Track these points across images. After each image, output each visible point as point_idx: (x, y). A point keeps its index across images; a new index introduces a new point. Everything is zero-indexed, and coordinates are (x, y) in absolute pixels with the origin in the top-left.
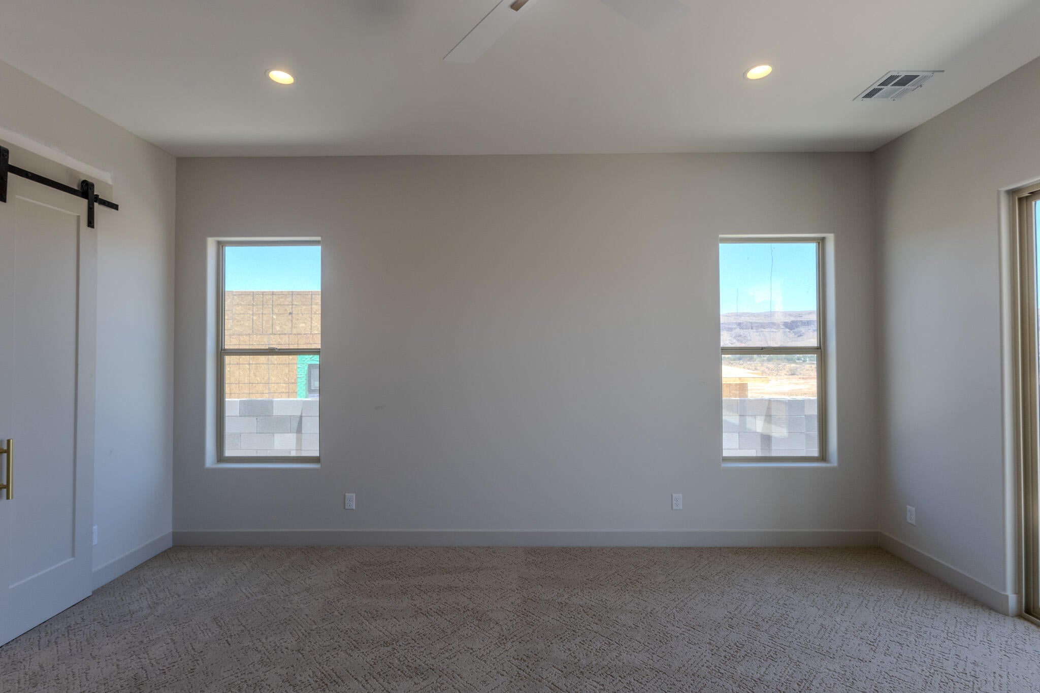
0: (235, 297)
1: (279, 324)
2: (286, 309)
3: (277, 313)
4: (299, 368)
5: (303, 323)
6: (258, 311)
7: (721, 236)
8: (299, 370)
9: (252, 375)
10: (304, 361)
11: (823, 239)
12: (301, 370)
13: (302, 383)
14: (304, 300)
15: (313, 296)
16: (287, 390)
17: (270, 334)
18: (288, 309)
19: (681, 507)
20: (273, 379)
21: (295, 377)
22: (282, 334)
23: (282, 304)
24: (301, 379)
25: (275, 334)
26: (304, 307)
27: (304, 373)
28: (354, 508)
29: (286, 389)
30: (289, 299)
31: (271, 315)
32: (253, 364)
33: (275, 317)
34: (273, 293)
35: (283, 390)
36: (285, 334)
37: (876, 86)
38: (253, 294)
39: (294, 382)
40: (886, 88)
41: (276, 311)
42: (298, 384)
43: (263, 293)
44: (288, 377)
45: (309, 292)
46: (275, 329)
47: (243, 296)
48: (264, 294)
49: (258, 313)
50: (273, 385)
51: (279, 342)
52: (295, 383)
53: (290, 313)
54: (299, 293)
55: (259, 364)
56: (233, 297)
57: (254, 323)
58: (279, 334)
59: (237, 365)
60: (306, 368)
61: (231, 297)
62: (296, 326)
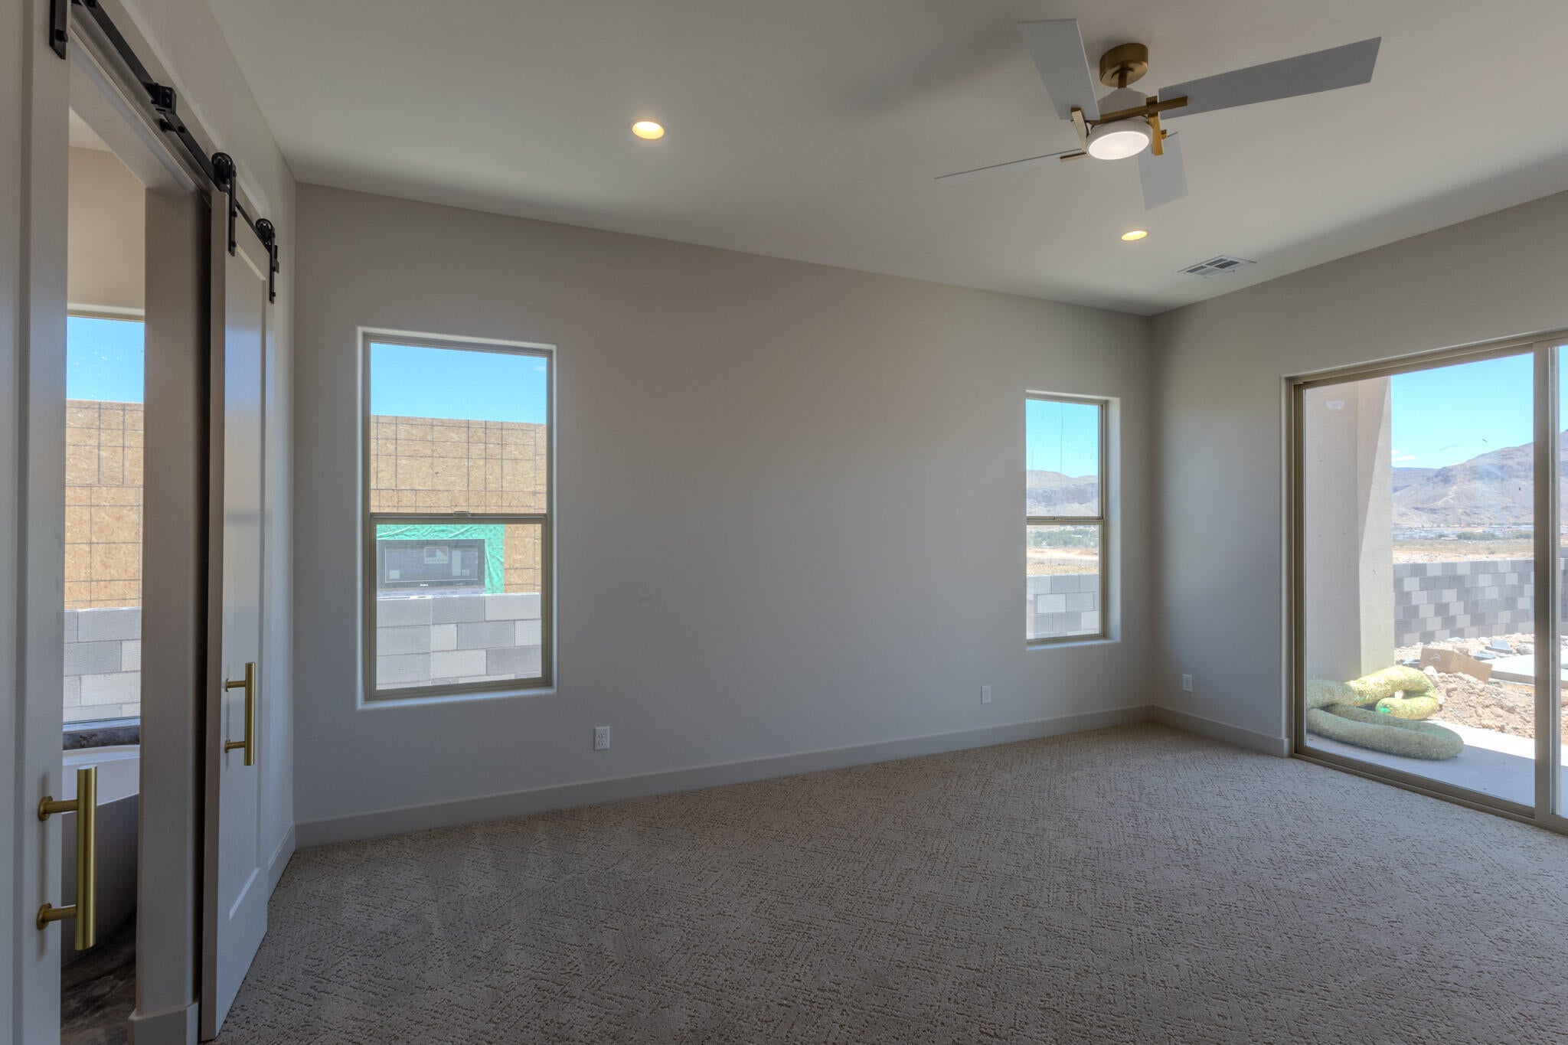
7: (1028, 391)
11: (1107, 402)
19: (989, 700)
28: (608, 747)
37: (1203, 265)
40: (1209, 267)
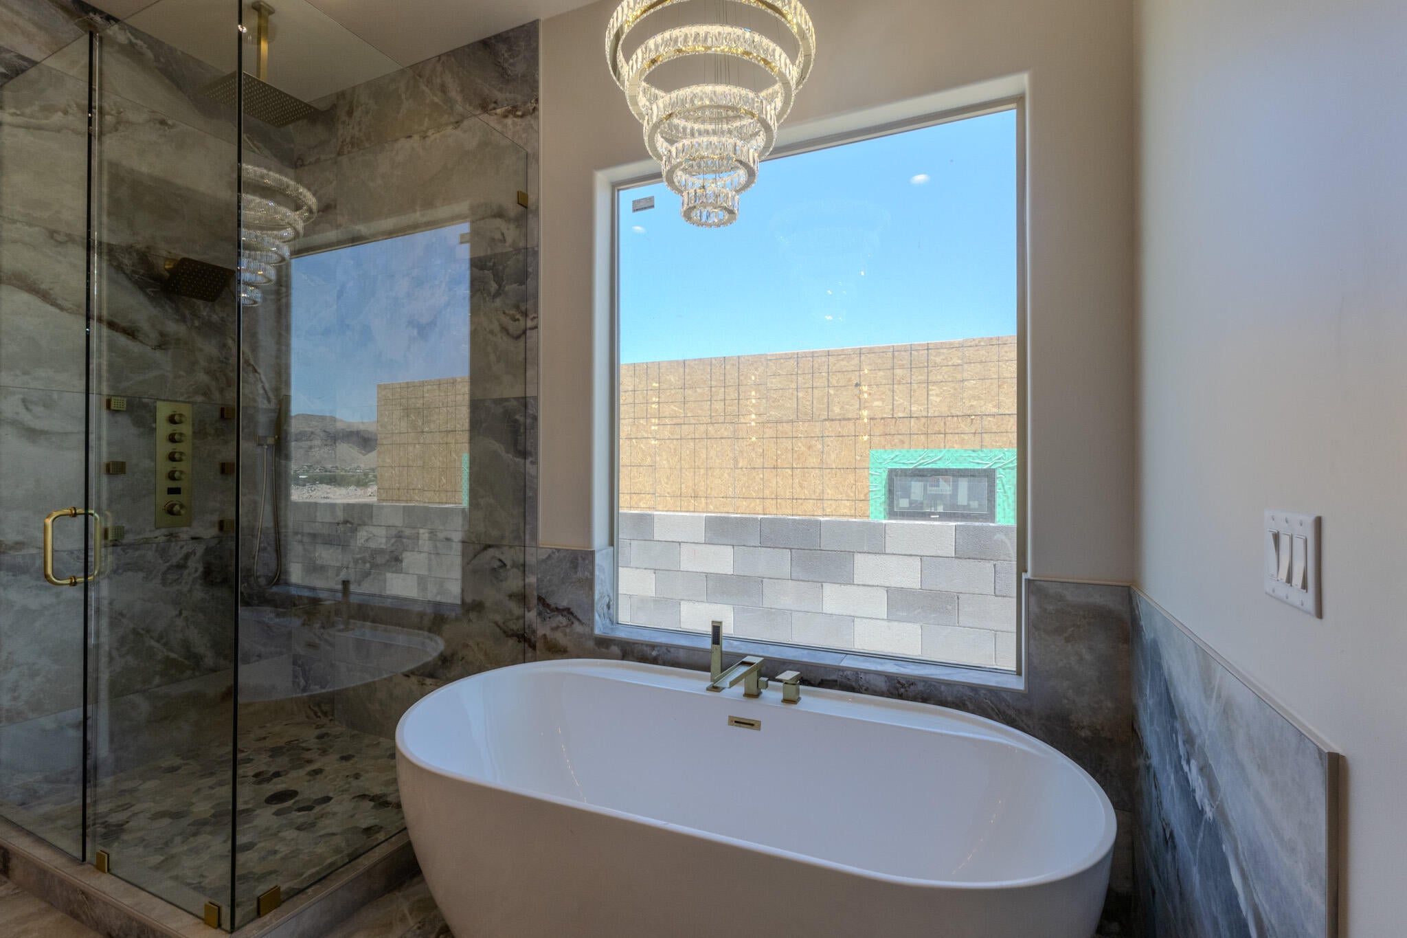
0: (770, 363)
1: (839, 403)
2: (850, 378)
3: (836, 385)
4: (872, 475)
5: (878, 400)
6: (805, 383)
8: (871, 479)
9: (796, 486)
10: (880, 463)
12: (876, 479)
13: (878, 500)
14: (880, 361)
15: (896, 354)
16: (853, 512)
17: (825, 420)
18: (853, 378)
20: (830, 492)
21: (866, 491)
22: (844, 419)
23: (844, 370)
24: (876, 494)
25: (832, 420)
26: (881, 373)
27: (881, 483)
29: (850, 510)
30: (856, 361)
31: (827, 388)
32: (797, 468)
33: (832, 392)
34: (829, 354)
35: (846, 511)
36: (849, 419)
38: (798, 357)
39: (863, 498)
41: (833, 381)
42: (871, 502)
43: (813, 355)
44: (854, 490)
45: (889, 347)
46: (833, 411)
47: (782, 361)
48: (816, 355)
49: (806, 386)
50: (829, 502)
51: (840, 432)
52: (866, 500)
53: (857, 385)
54: (871, 351)
55: (807, 468)
56: (767, 364)
57: (800, 403)
58: (840, 420)
59: (773, 470)
60: (885, 475)
61: (765, 363)
62: (867, 404)
